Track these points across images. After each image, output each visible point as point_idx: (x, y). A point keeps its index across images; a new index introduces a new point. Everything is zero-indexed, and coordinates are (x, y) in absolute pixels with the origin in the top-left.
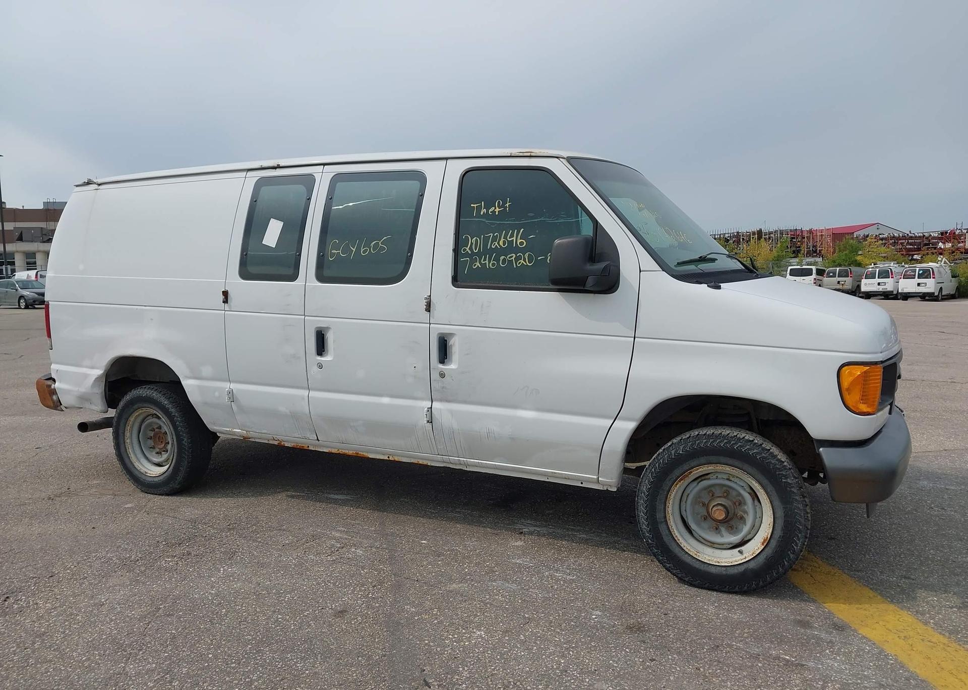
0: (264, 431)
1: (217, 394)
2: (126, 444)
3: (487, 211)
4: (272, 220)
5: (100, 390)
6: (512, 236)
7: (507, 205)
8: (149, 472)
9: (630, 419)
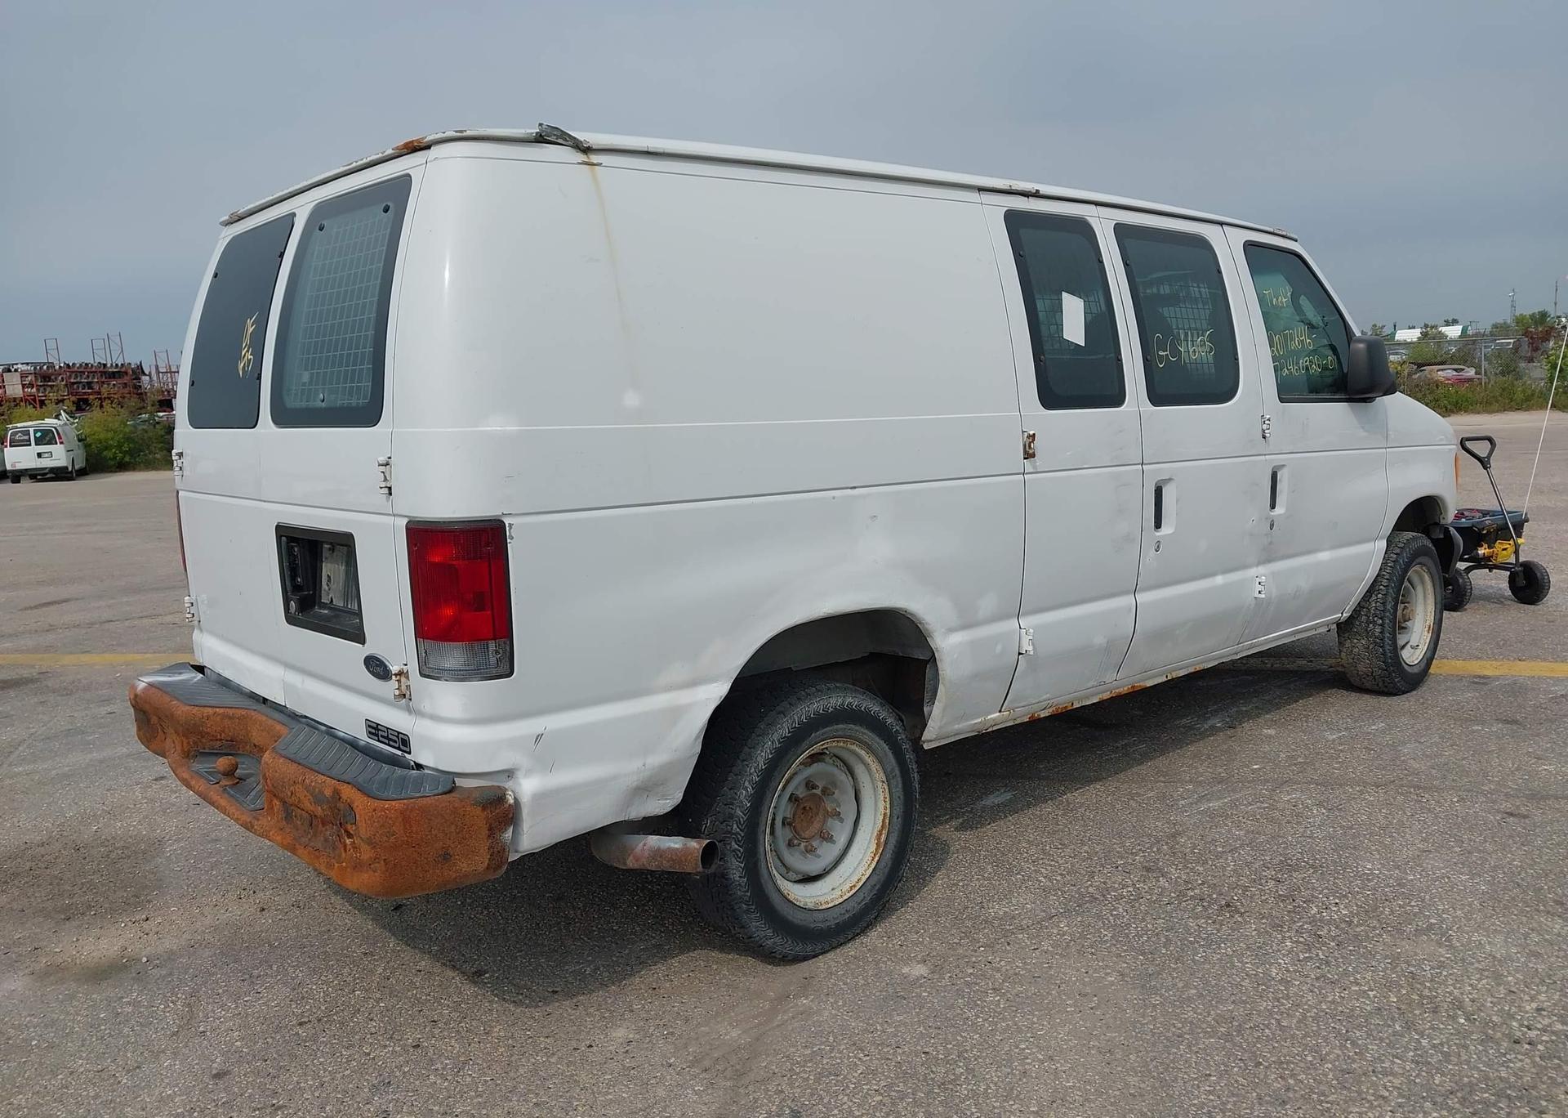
1: (999, 648)
4: (1064, 295)
7: (1288, 295)
8: (823, 900)
9: (1382, 538)
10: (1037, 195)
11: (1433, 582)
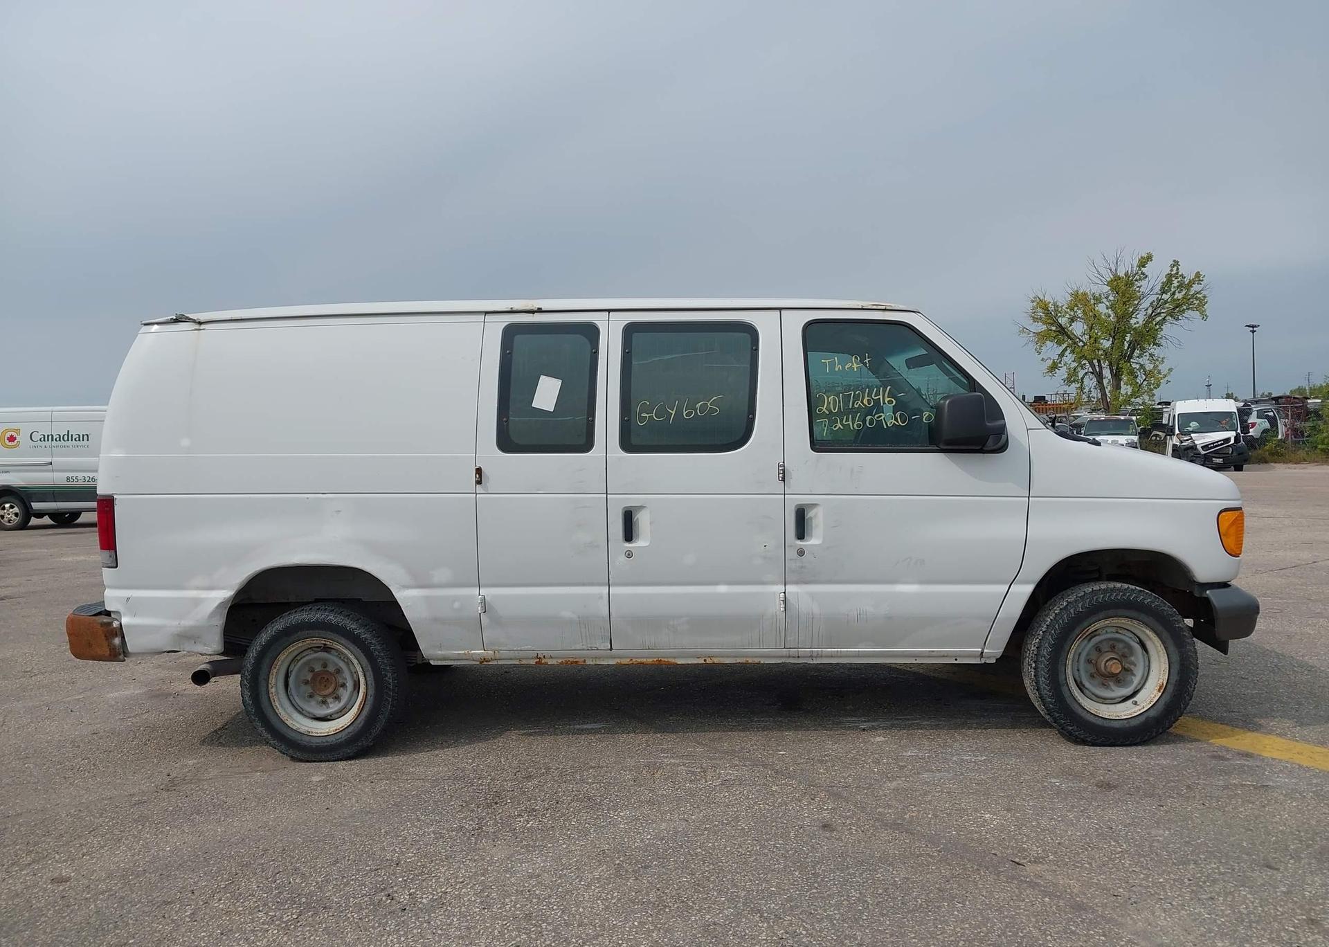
0: (526, 648)
1: (456, 605)
2: (271, 695)
3: (843, 367)
4: (542, 377)
5: (220, 621)
6: (877, 394)
7: (867, 360)
8: (314, 730)
9: (1027, 582)
10: (540, 311)
11: (1164, 643)
